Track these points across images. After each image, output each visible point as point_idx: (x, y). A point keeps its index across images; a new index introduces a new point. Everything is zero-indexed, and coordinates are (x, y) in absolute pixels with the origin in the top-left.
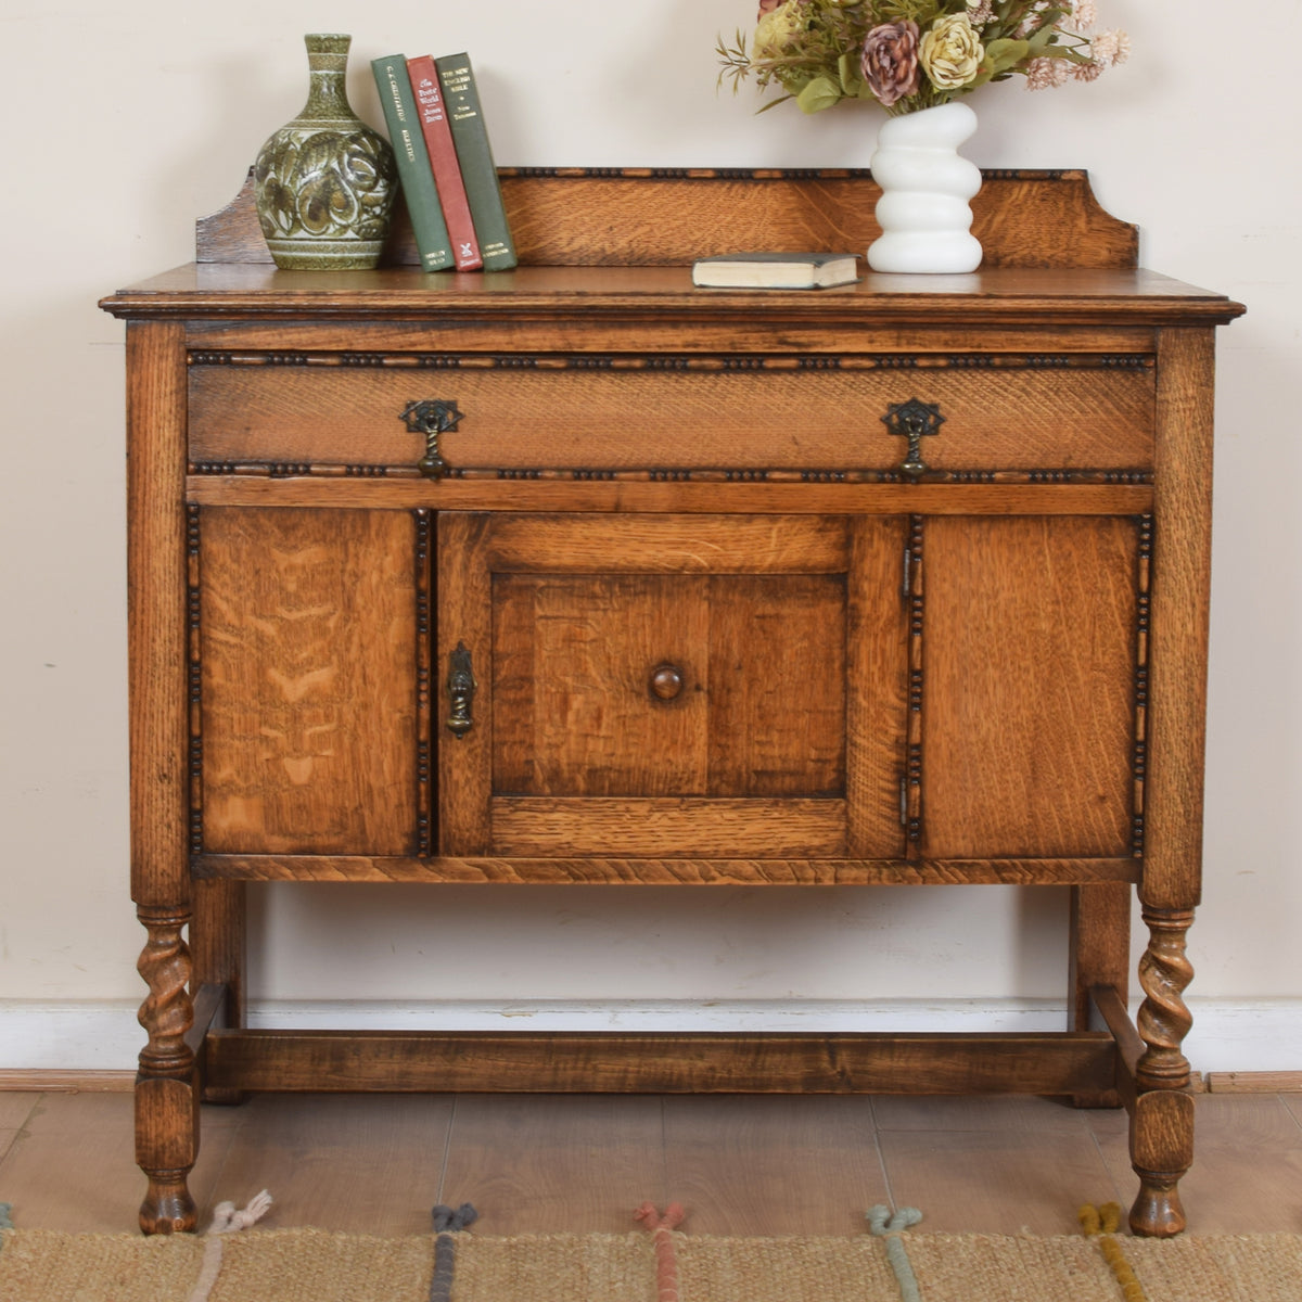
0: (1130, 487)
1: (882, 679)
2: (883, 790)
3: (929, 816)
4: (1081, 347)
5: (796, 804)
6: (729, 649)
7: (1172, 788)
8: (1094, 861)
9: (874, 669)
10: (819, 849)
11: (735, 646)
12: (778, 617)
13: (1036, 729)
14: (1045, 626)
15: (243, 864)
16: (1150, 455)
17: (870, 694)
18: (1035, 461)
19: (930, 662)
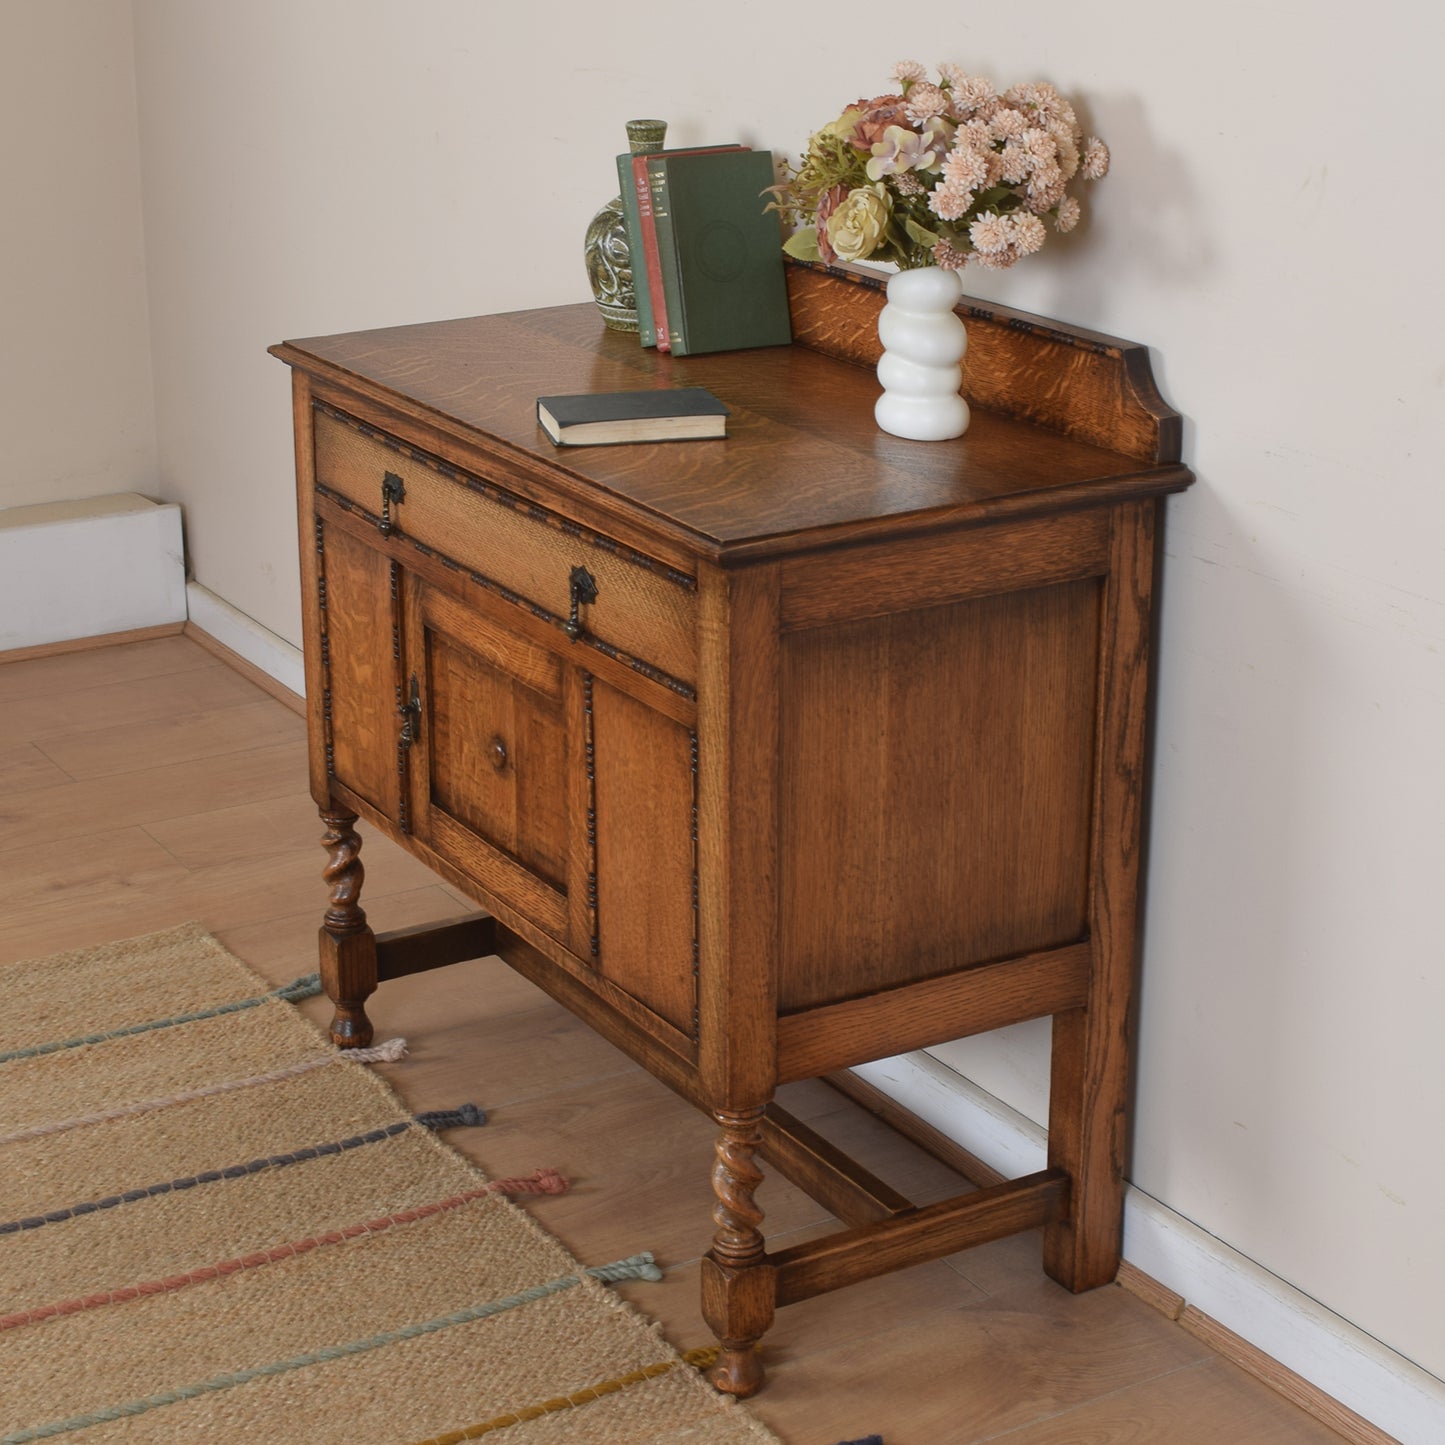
0: (685, 700)
1: (580, 807)
2: (584, 903)
3: (601, 938)
4: (660, 556)
5: (546, 889)
6: (523, 741)
7: (711, 992)
8: (677, 1032)
9: (576, 796)
10: (558, 932)
11: (526, 739)
12: (541, 724)
13: (650, 895)
14: (651, 805)
15: (346, 794)
16: (696, 676)
17: (575, 817)
18: (639, 651)
19: (599, 806)
